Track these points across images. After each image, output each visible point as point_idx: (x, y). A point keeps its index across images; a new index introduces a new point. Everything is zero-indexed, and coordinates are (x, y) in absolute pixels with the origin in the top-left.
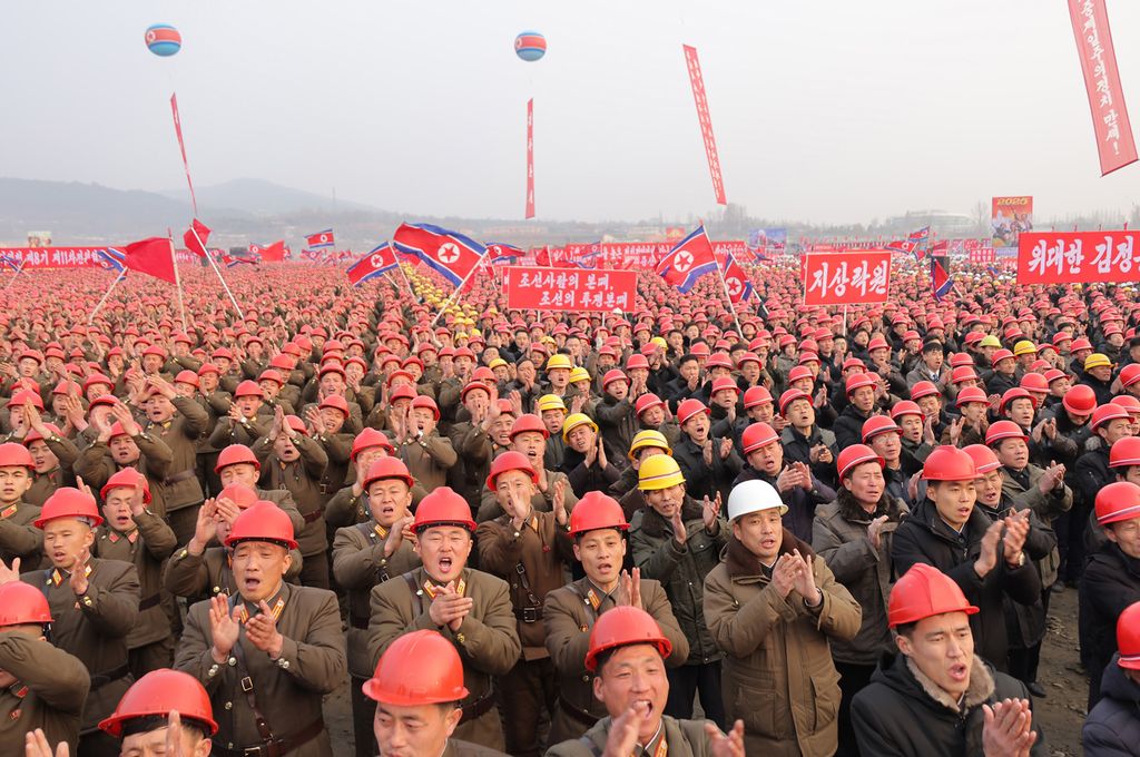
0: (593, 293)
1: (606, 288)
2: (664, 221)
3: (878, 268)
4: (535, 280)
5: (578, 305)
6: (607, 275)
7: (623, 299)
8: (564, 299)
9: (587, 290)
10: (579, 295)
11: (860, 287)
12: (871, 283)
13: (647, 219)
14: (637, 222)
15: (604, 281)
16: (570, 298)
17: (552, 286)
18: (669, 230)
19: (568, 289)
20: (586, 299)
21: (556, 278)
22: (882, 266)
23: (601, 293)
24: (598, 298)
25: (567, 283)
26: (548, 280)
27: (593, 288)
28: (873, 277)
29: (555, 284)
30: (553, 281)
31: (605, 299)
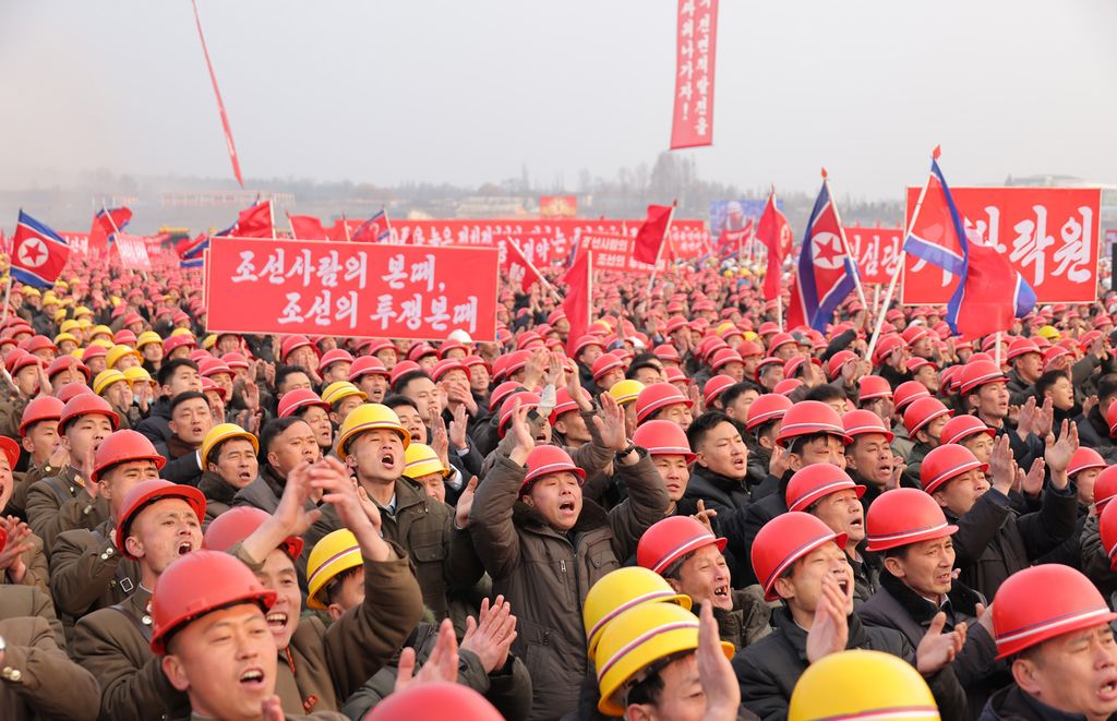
0: (400, 298)
1: (430, 288)
2: (532, 187)
3: (1072, 223)
4: (270, 266)
5: (368, 325)
6: (431, 258)
7: (468, 311)
8: (334, 309)
9: (386, 289)
10: (368, 304)
11: (1033, 263)
12: (1057, 257)
13: (497, 182)
14: (476, 187)
15: (425, 271)
16: (349, 308)
17: (307, 282)
18: (545, 200)
19: (343, 288)
20: (384, 311)
21: (315, 263)
22: (1080, 219)
23: (419, 297)
24: (412, 309)
25: (340, 275)
26: (297, 268)
27: (400, 286)
28: (1060, 243)
29: (313, 275)
30: (309, 269)
31: (427, 311)
